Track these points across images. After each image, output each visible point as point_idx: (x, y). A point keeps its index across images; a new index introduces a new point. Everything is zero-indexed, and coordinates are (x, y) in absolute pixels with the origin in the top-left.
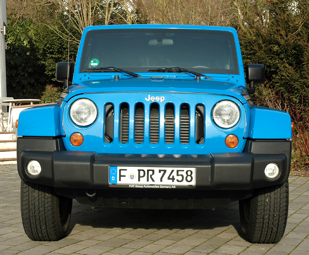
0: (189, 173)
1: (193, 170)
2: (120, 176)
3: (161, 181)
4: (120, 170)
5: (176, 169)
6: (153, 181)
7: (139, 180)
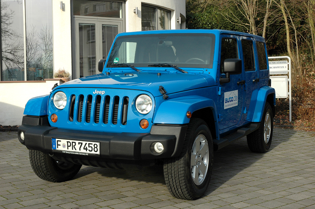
0: (96, 146)
1: (98, 144)
2: (58, 145)
3: (80, 150)
4: (58, 141)
5: (88, 143)
6: (76, 150)
7: (68, 149)
